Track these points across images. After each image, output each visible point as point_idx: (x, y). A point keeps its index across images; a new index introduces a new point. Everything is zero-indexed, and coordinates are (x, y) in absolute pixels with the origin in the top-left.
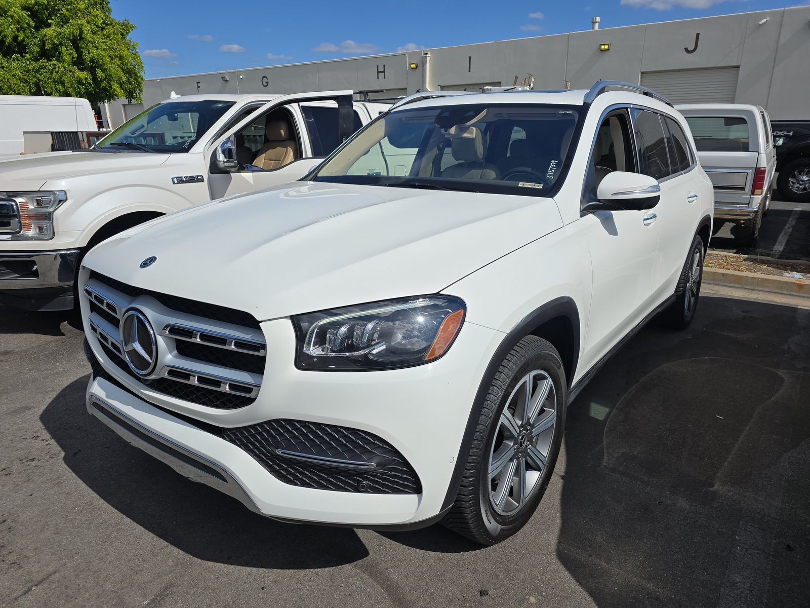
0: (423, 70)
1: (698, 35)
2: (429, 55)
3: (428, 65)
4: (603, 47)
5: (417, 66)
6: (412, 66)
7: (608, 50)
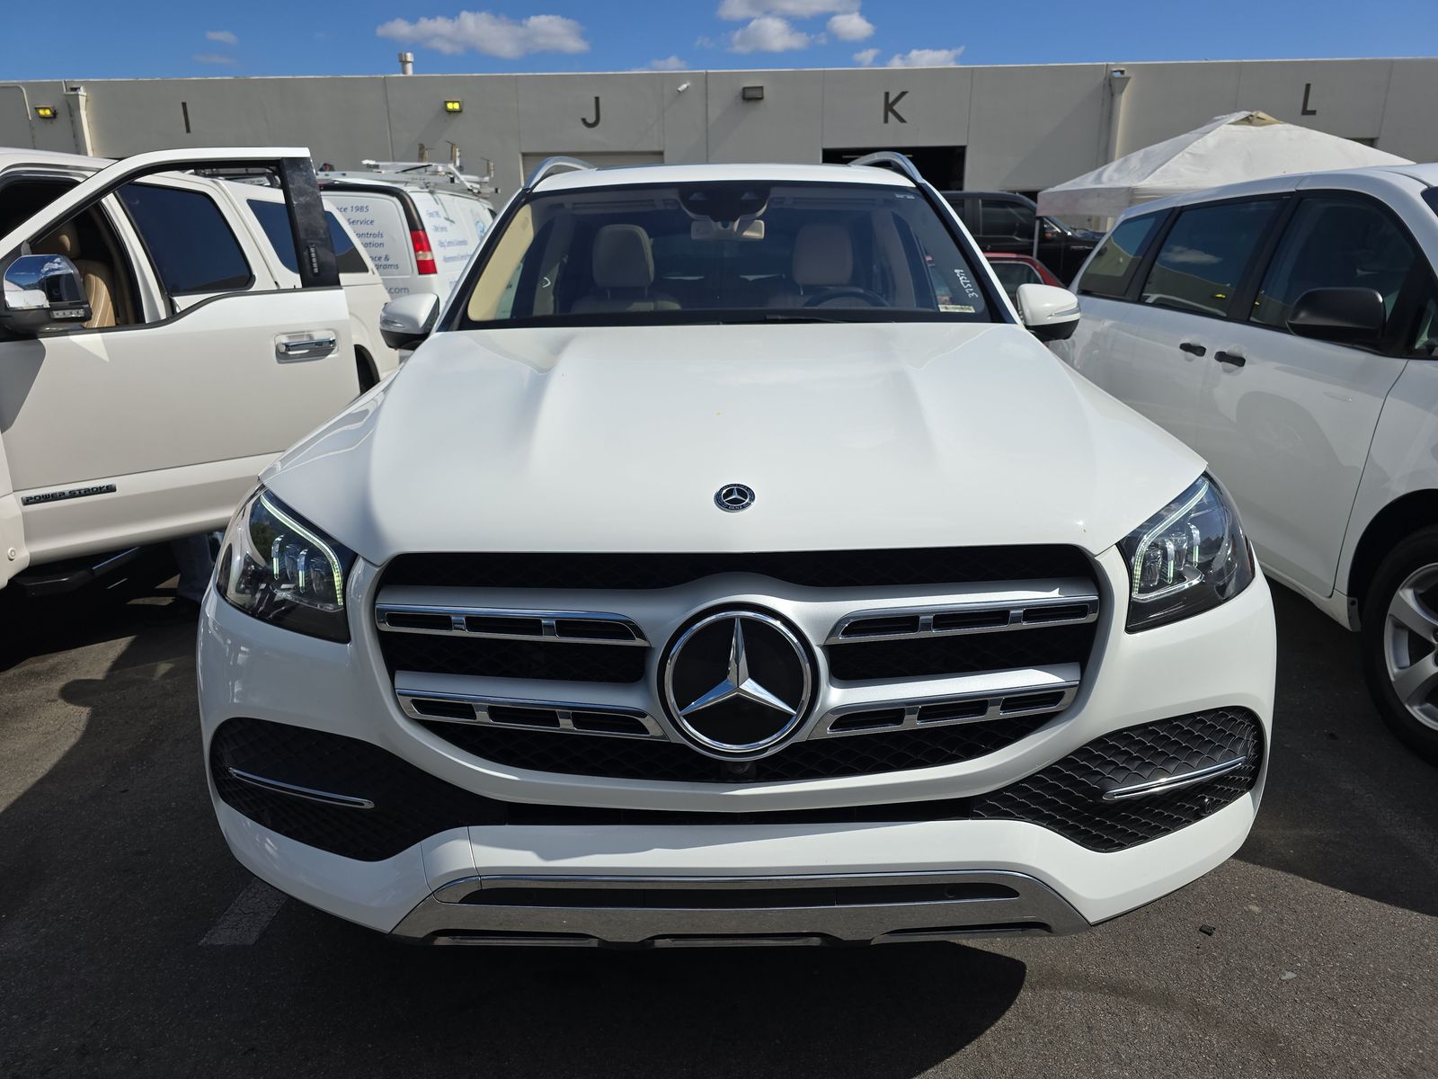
0: (72, 122)
1: (597, 99)
2: (82, 92)
3: (83, 113)
4: (450, 106)
5: (55, 114)
6: (42, 112)
7: (460, 111)
